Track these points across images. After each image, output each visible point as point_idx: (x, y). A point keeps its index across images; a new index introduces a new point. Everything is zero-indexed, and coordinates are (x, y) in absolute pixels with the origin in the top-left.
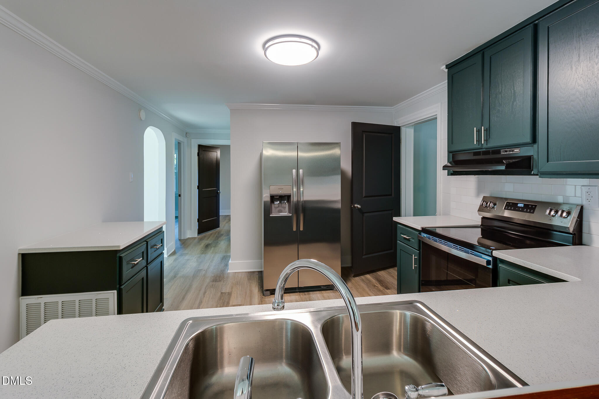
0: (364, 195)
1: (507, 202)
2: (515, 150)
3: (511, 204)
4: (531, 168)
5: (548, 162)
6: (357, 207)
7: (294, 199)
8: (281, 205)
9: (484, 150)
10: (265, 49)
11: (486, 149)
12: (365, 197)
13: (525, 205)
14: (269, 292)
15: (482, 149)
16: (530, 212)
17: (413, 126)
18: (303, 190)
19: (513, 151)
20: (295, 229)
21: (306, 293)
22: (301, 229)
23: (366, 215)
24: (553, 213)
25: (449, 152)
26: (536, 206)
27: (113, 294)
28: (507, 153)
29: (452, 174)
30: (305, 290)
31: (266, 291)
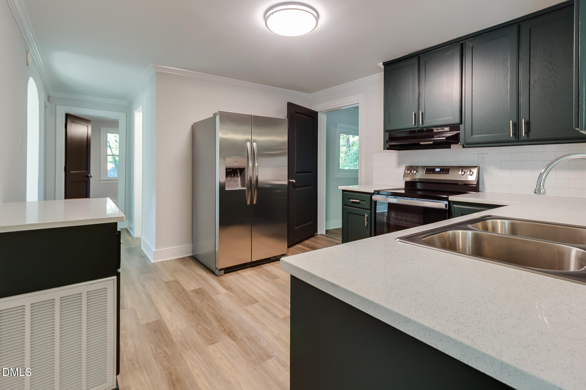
0: (295, 171)
1: (426, 169)
2: (445, 129)
3: (430, 169)
4: (458, 141)
5: (472, 135)
6: (292, 181)
7: (249, 174)
8: (234, 179)
9: (419, 129)
10: (266, 18)
11: (420, 128)
12: (297, 173)
13: (440, 169)
14: (223, 272)
15: (418, 128)
16: (445, 173)
17: (326, 113)
18: (258, 165)
19: (443, 129)
20: (248, 203)
21: (257, 267)
22: (255, 203)
23: (297, 189)
24: (463, 173)
25: (385, 131)
26: (449, 169)
27: (113, 281)
28: (439, 131)
29: (388, 149)
30: (256, 264)
31: (220, 271)
